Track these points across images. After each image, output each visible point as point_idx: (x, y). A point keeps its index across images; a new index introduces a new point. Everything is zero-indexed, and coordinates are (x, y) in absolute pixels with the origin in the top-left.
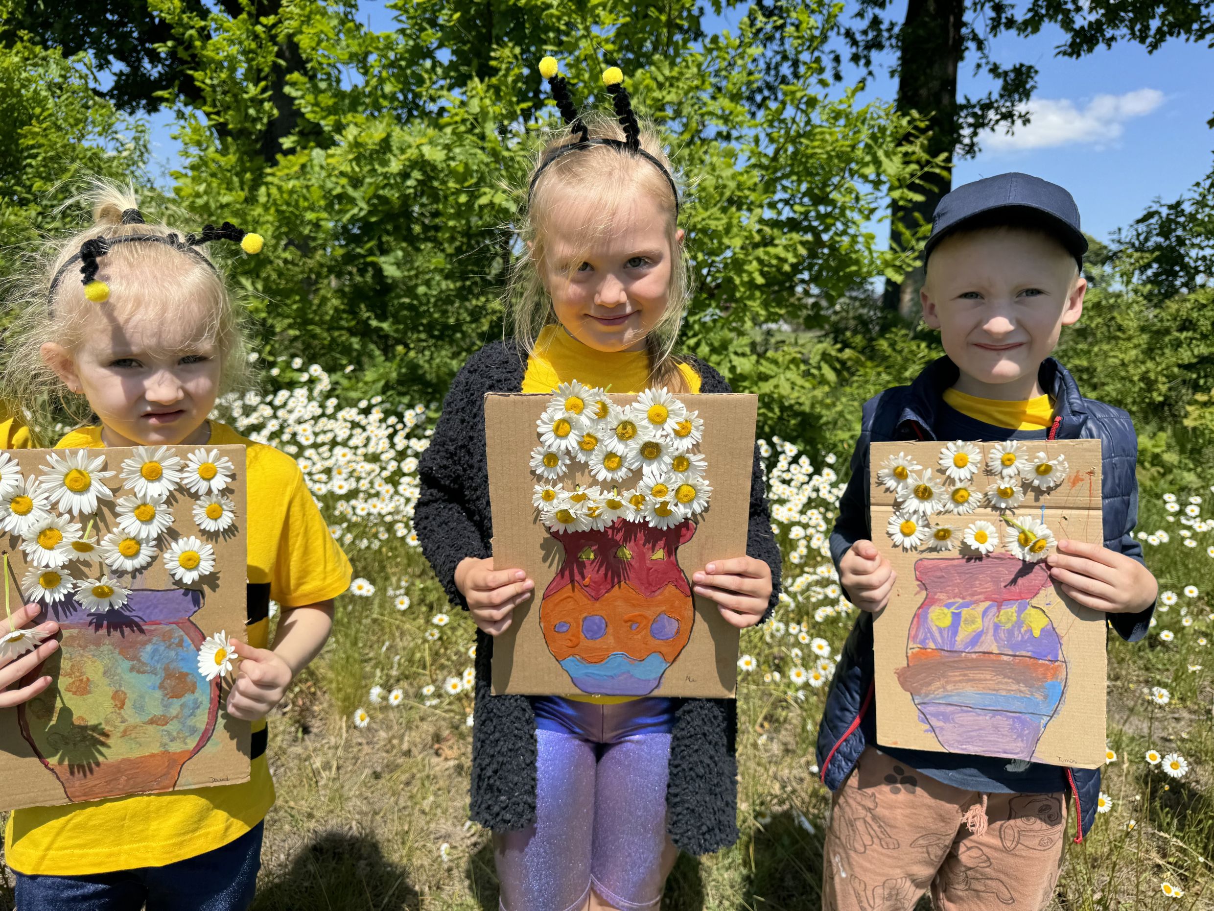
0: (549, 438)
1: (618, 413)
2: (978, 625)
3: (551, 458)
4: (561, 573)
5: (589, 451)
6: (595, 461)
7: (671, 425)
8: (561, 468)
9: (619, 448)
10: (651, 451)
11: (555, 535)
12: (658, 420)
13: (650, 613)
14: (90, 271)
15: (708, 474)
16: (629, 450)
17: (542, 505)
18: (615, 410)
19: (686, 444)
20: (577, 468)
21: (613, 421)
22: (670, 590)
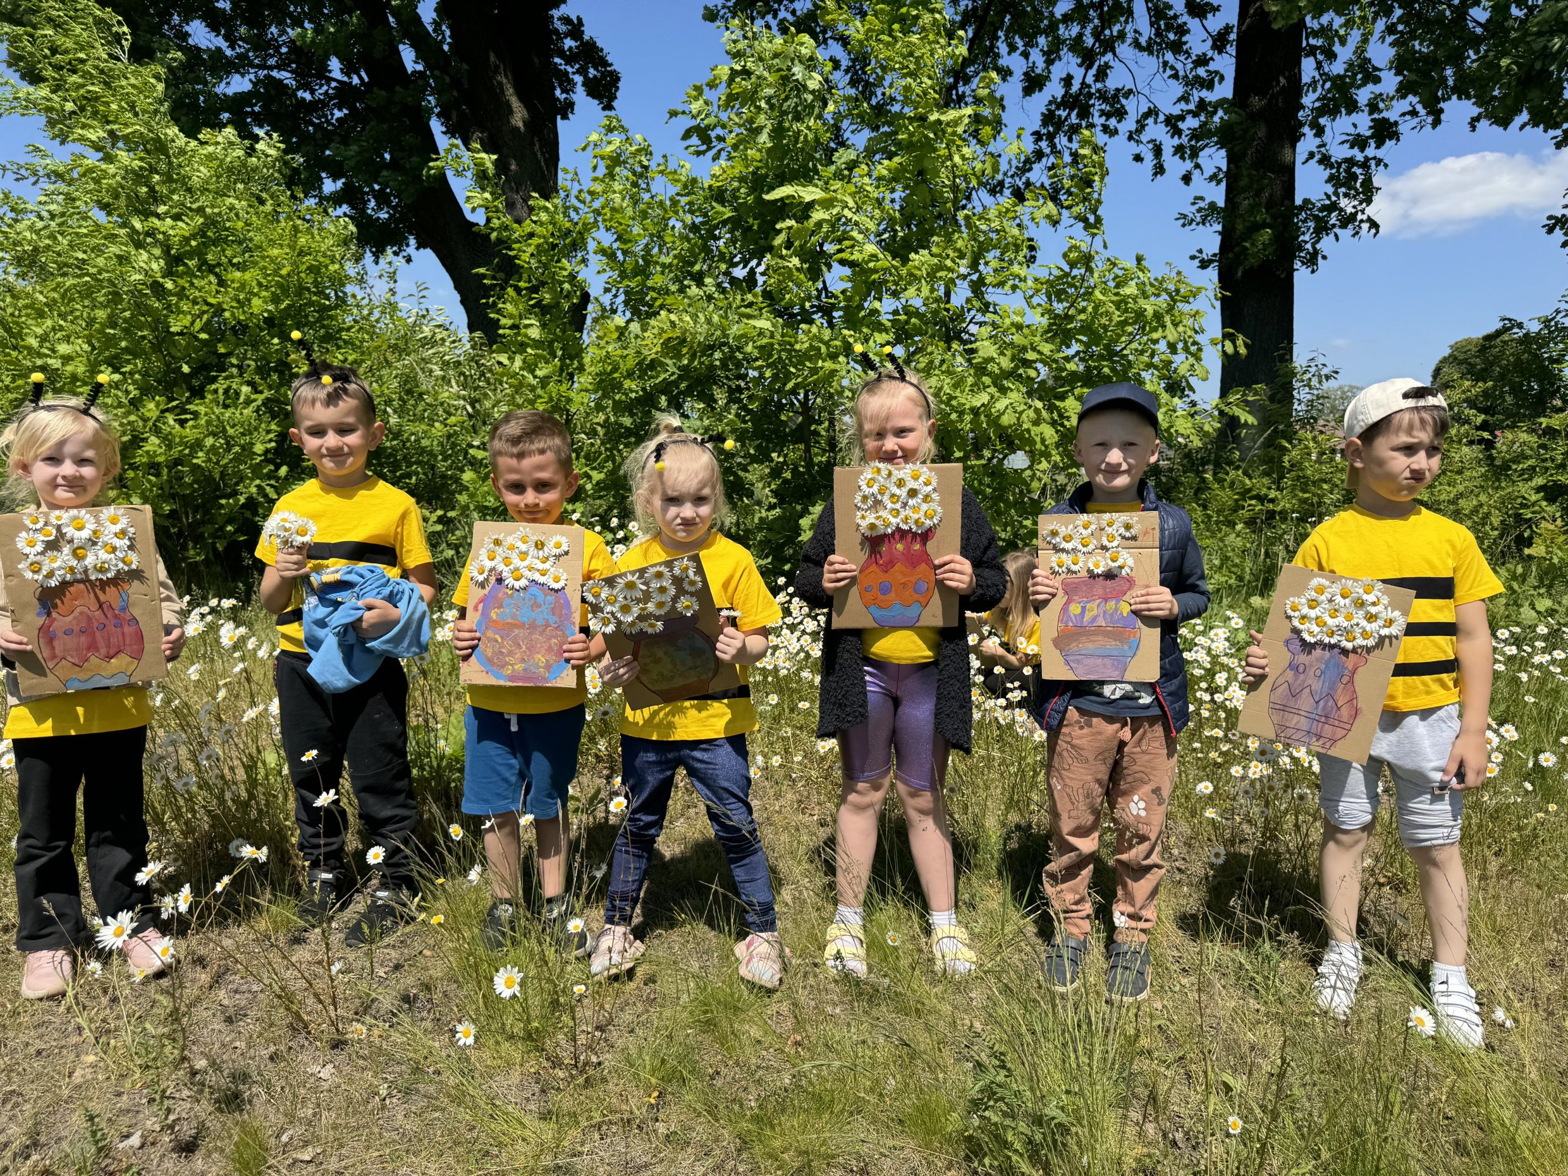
0: (864, 487)
1: (898, 474)
2: (1095, 612)
3: (865, 498)
4: (870, 556)
5: (882, 494)
6: (886, 499)
7: (922, 479)
8: (870, 502)
9: (897, 492)
10: (913, 493)
11: (866, 538)
12: (916, 478)
13: (913, 579)
14: (658, 458)
15: (941, 504)
16: (903, 493)
17: (859, 521)
18: (895, 472)
19: (930, 488)
20: (877, 503)
21: (894, 479)
22: (923, 566)
